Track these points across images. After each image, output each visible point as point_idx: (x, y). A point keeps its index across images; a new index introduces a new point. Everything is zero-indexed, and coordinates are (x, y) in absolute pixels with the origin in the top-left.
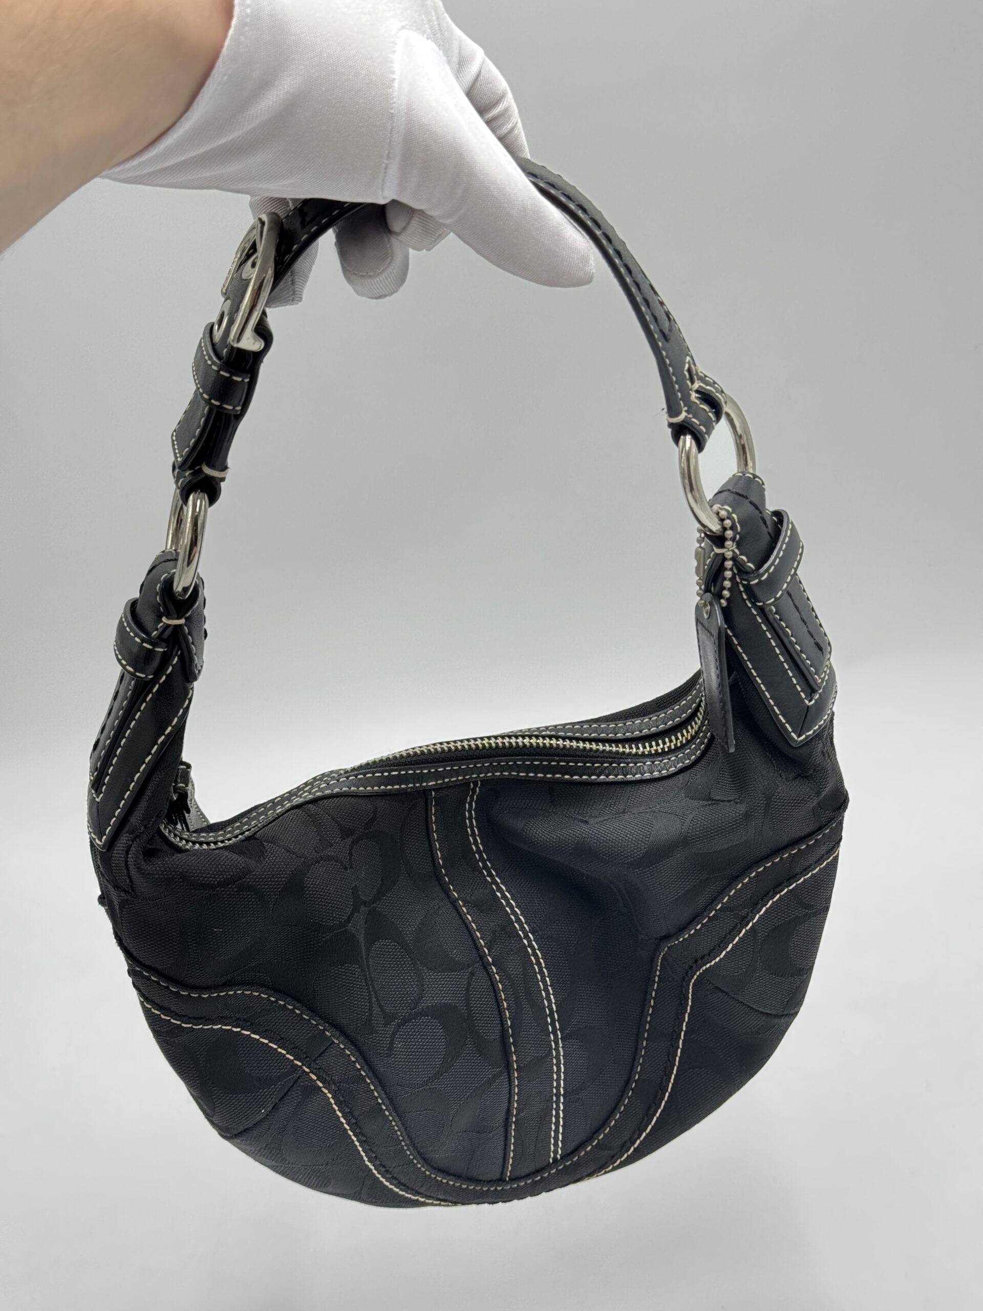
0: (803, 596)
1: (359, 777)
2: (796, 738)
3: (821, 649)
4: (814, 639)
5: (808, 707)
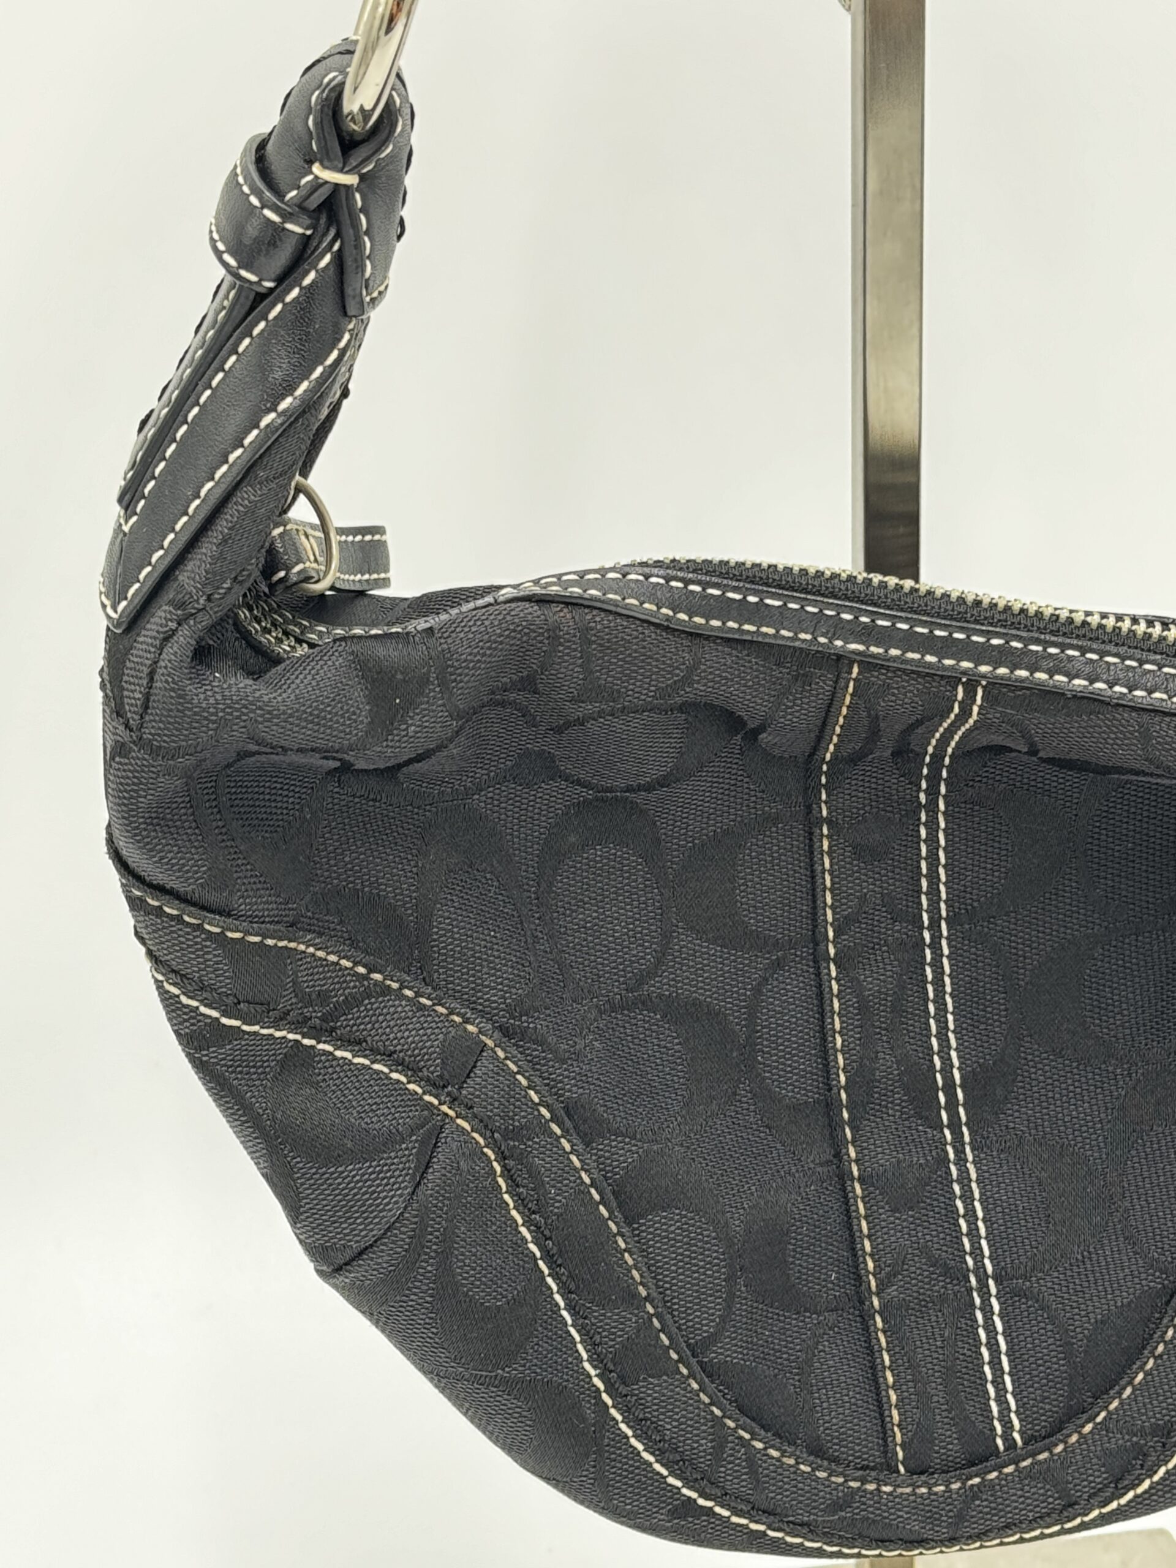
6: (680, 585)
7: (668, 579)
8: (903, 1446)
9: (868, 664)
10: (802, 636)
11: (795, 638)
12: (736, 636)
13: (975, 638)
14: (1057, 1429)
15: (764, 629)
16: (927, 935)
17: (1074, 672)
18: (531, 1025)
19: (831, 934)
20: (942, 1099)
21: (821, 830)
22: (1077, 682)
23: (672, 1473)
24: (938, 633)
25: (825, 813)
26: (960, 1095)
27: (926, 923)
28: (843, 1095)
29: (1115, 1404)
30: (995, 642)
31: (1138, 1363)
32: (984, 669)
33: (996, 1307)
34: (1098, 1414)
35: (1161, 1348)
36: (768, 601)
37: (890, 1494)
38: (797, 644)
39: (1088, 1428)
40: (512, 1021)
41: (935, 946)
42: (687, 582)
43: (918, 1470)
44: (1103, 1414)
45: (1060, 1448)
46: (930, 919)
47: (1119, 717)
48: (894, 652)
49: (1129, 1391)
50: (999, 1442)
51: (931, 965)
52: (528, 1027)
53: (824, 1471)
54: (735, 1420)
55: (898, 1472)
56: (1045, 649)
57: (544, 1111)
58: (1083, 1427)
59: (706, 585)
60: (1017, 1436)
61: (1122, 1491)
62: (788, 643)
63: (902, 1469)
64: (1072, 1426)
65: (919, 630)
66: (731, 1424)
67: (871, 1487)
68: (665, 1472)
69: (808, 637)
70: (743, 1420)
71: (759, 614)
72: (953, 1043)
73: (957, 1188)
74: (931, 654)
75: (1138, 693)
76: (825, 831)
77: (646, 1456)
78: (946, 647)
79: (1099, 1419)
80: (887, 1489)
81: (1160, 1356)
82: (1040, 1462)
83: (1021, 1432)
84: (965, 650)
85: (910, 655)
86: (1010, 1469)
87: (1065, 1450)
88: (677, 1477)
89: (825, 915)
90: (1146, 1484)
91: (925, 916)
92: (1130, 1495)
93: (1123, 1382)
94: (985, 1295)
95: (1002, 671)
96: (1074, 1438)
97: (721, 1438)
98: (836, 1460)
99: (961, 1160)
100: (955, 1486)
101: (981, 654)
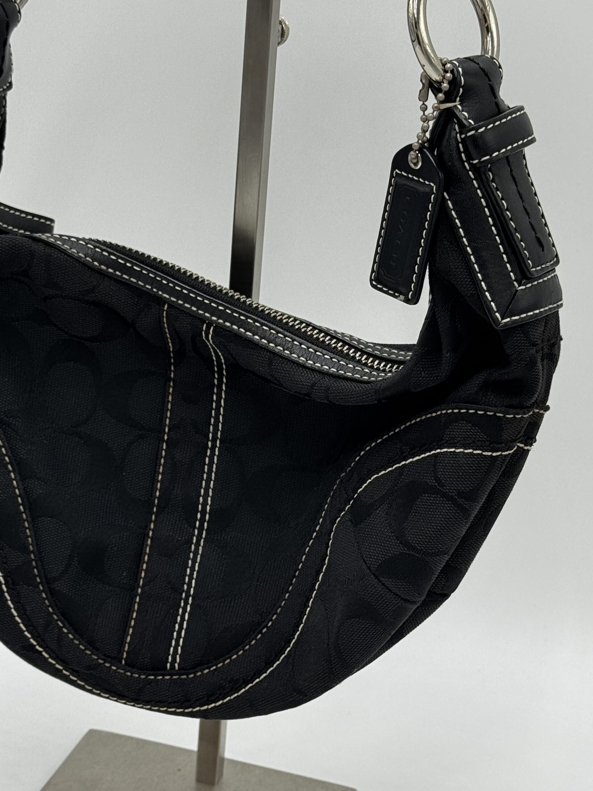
0: (528, 180)
1: (97, 249)
2: (500, 319)
3: (541, 245)
4: (536, 234)
5: (517, 291)
6: (99, 250)
7: (95, 247)
8: (127, 652)
9: (172, 306)
10: (147, 286)
11: (144, 286)
12: (119, 279)
13: (213, 304)
14: (194, 668)
15: (132, 279)
16: (210, 444)
17: (248, 329)
18: (14, 423)
19: (167, 430)
20: (199, 516)
21: (170, 383)
22: (248, 333)
23: (27, 630)
24: (199, 298)
25: (172, 376)
26: (207, 517)
27: (211, 438)
28: (156, 501)
29: (221, 665)
30: (220, 308)
31: (236, 651)
32: (214, 318)
33: (189, 609)
34: (212, 666)
35: (247, 647)
36: (135, 267)
37: (114, 670)
38: (145, 289)
39: (206, 671)
40: (5, 418)
41: (213, 449)
42: (103, 250)
43: (131, 665)
44: (214, 667)
45: (192, 676)
46: (213, 437)
47: (262, 353)
48: (180, 302)
49: (228, 661)
50: (168, 665)
51: (209, 457)
52: (12, 423)
53: (90, 651)
54: (58, 616)
55: (121, 662)
56: (239, 316)
57: (7, 458)
58: (204, 670)
59: (110, 254)
60: (176, 665)
61: (209, 702)
62: (141, 288)
63: (123, 662)
64: (199, 668)
65: (191, 295)
66: (55, 617)
67: (107, 665)
68: (24, 629)
69: (150, 287)
70: (61, 617)
71: (130, 272)
72: (211, 494)
73: (191, 555)
74: (194, 307)
75: (271, 345)
76: (172, 384)
77: (17, 619)
78: (201, 305)
79: (212, 669)
80: (114, 668)
81: (246, 650)
82: (182, 679)
83: (179, 664)
84: (207, 308)
85: (186, 305)
86: (167, 677)
87: (193, 677)
88: (29, 633)
89: (166, 421)
90: (221, 702)
91: (211, 435)
92: (213, 705)
93: (227, 656)
94: (186, 603)
95: (221, 321)
96: (199, 674)
97: (49, 622)
98: (97, 649)
99: (198, 544)
100: (143, 677)
101: (214, 312)
